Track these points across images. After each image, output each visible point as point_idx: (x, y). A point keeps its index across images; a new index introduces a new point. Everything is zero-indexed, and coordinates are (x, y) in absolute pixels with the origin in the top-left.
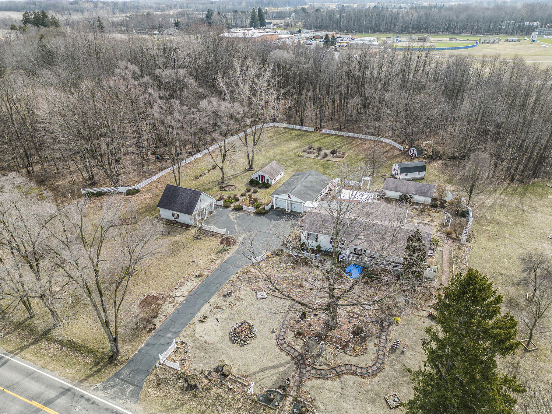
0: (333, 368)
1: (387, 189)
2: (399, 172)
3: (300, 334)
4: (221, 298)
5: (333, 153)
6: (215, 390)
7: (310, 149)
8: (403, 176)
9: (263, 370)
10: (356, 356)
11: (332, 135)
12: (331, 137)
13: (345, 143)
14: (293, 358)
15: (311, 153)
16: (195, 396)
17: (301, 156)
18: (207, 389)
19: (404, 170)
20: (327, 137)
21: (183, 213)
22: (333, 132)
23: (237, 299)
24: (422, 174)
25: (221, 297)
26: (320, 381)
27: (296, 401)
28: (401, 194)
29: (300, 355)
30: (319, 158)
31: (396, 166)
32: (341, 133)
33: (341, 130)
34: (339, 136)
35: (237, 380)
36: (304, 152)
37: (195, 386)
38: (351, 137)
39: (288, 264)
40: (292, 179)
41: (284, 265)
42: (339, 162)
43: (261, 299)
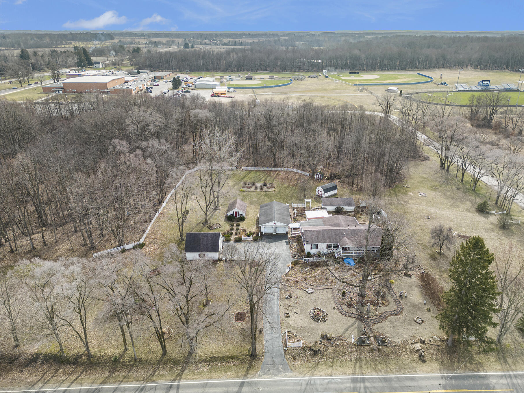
0: (380, 316)
1: (326, 206)
2: (323, 192)
3: (350, 305)
5: (265, 185)
6: (330, 349)
7: (246, 184)
8: (326, 195)
9: (347, 330)
10: (386, 306)
11: (252, 171)
13: (266, 176)
14: (356, 318)
15: (249, 187)
16: (322, 355)
17: (244, 191)
18: (326, 350)
19: (326, 190)
20: (250, 173)
21: (210, 251)
22: (252, 168)
23: (297, 298)
24: (336, 191)
25: (285, 300)
26: (379, 324)
27: (375, 338)
28: (336, 207)
29: (359, 315)
30: (258, 190)
31: (320, 189)
32: (258, 168)
33: (255, 166)
34: (258, 171)
35: (338, 339)
36: (243, 187)
37: (319, 350)
38: (267, 171)
39: (308, 268)
40: (264, 210)
41: (306, 270)
42: (274, 191)
43: (311, 293)
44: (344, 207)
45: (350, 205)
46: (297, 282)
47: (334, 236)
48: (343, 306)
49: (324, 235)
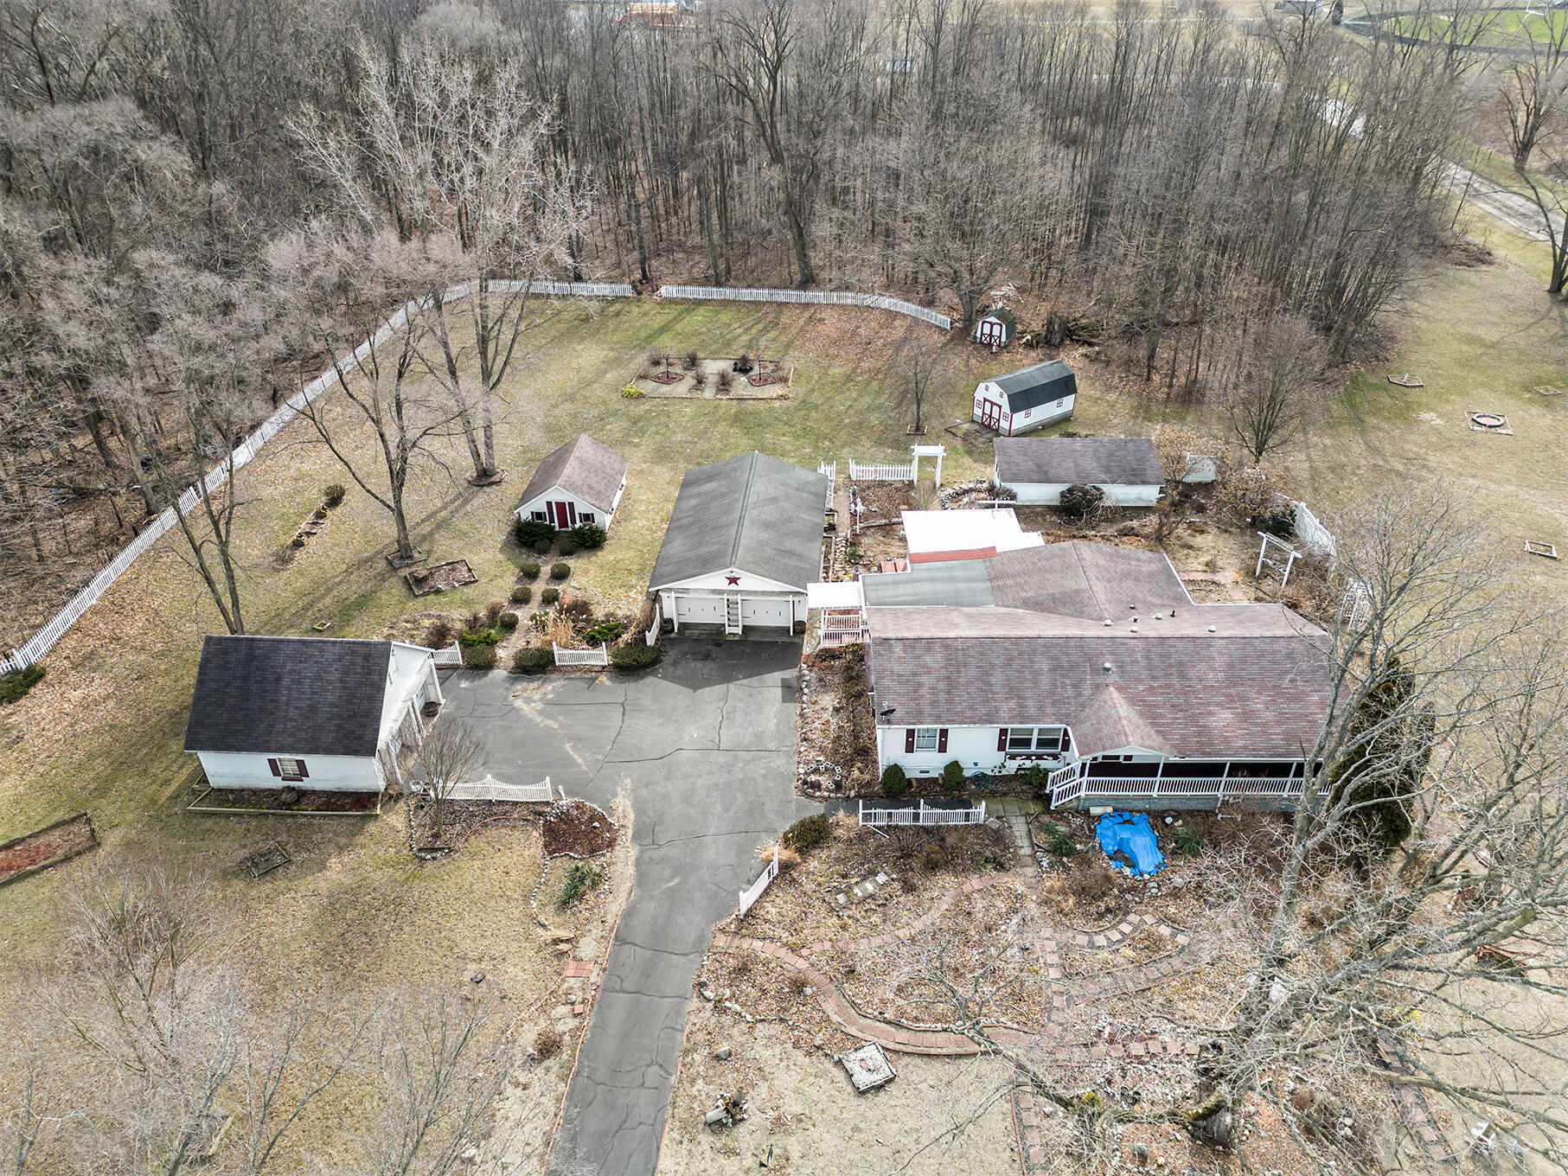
1: (1014, 479)
2: (1006, 409)
4: (706, 1139)
5: (743, 367)
7: (656, 363)
8: (1021, 420)
11: (699, 303)
12: (702, 310)
13: (760, 326)
15: (668, 379)
17: (641, 396)
19: (1023, 399)
20: (688, 311)
21: (330, 751)
22: (698, 292)
23: (778, 1126)
24: (1068, 403)
25: (701, 1137)
28: (1064, 487)
30: (709, 393)
31: (991, 392)
32: (727, 293)
33: (718, 284)
34: (726, 303)
36: (643, 377)
38: (764, 303)
39: (881, 878)
40: (694, 502)
41: (869, 887)
42: (782, 397)
43: (879, 1088)
44: (1104, 487)
45: (1135, 477)
46: (798, 986)
47: (1045, 680)
49: (986, 671)
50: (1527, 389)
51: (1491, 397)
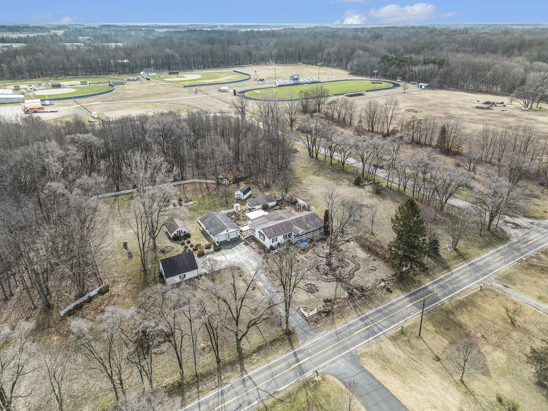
0: (349, 274)
1: (254, 206)
2: (242, 195)
3: (326, 274)
6: (335, 307)
8: (245, 196)
9: (336, 291)
10: (348, 266)
14: (336, 281)
15: (167, 206)
16: (333, 313)
17: (164, 210)
18: (333, 309)
24: (251, 192)
26: (352, 280)
27: (356, 289)
28: (262, 205)
29: (336, 279)
30: (178, 206)
31: (238, 193)
35: (336, 299)
37: (329, 310)
39: (278, 258)
40: (207, 223)
42: (194, 204)
44: (268, 204)
45: (272, 201)
47: (286, 227)
48: (323, 276)
49: (278, 228)
50: (315, 174)
51: (311, 176)
